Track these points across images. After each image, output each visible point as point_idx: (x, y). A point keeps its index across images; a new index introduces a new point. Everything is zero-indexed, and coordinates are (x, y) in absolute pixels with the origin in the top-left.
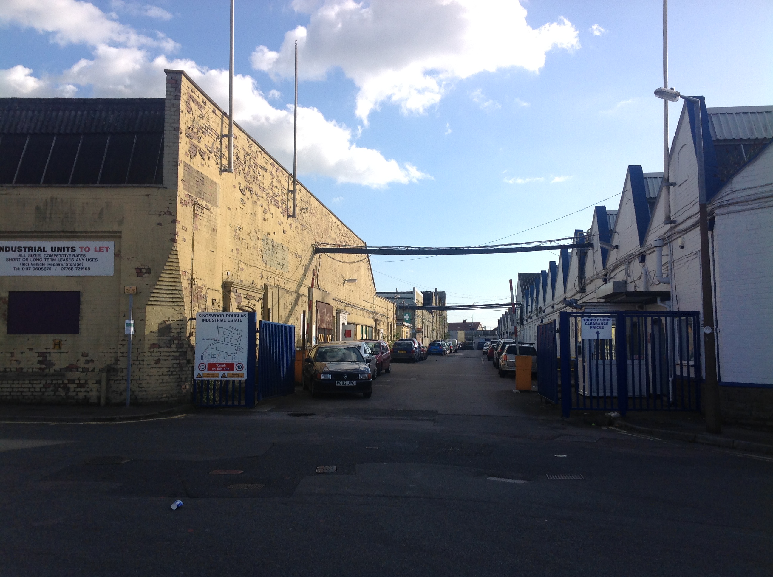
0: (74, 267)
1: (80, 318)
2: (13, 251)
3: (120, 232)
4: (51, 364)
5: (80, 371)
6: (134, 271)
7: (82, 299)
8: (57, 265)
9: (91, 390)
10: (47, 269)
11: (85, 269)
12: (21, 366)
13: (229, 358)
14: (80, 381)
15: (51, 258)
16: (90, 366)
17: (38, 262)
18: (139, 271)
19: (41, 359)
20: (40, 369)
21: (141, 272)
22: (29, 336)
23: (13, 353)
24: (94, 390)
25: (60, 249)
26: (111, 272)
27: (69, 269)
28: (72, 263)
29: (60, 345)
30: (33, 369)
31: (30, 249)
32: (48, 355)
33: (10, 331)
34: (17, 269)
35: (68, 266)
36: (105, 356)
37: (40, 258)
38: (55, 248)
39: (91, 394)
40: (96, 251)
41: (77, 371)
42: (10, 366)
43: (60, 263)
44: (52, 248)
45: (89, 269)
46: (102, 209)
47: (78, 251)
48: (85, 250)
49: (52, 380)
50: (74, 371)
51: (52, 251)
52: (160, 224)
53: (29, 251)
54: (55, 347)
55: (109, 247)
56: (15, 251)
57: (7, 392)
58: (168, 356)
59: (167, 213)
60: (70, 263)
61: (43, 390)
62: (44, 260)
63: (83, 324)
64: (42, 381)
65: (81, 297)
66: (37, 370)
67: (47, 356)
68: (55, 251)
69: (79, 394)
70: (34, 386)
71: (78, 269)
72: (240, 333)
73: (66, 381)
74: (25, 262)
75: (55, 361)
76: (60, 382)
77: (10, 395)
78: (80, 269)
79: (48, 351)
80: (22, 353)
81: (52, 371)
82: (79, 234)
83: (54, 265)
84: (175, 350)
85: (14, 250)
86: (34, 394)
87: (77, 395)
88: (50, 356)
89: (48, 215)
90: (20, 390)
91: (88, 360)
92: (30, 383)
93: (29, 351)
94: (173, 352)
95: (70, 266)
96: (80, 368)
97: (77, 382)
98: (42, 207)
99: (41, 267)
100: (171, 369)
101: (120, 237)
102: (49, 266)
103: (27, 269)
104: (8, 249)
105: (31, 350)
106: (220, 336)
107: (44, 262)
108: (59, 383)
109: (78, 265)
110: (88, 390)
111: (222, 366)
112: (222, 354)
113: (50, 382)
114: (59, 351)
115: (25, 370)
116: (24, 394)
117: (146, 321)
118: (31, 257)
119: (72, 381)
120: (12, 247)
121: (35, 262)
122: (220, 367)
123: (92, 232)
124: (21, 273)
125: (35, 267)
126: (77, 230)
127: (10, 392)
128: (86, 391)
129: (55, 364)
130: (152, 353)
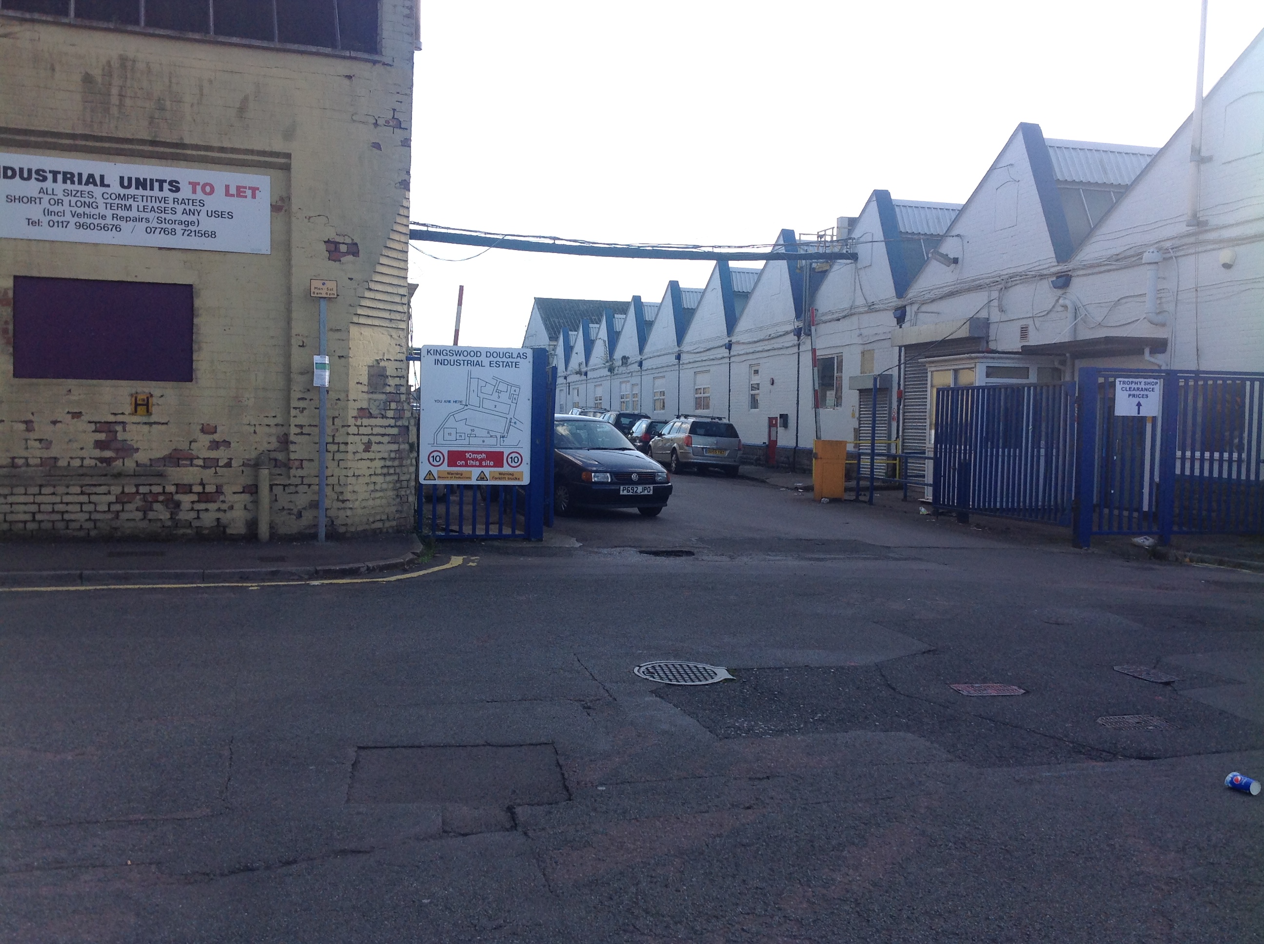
0: (179, 228)
1: (195, 347)
2: (22, 177)
3: (288, 156)
4: (126, 450)
5: (197, 466)
6: (323, 247)
7: (197, 303)
8: (135, 220)
9: (231, 508)
10: (110, 227)
11: (205, 234)
12: (54, 452)
13: (493, 441)
14: (204, 488)
15: (120, 202)
16: (222, 454)
17: (87, 210)
18: (333, 249)
19: (102, 436)
20: (102, 460)
21: (337, 249)
22: (71, 383)
23: (32, 422)
24: (236, 506)
25: (141, 184)
26: (265, 247)
27: (164, 230)
28: (173, 217)
29: (147, 405)
30: (82, 459)
31: (68, 177)
32: (119, 428)
33: (18, 373)
34: (34, 223)
35: (163, 225)
36: (255, 432)
37: (93, 200)
38: (130, 179)
39: (229, 515)
40: (228, 194)
41: (191, 465)
42: (25, 454)
43: (143, 215)
44: (122, 178)
45: (213, 235)
46: (245, 100)
47: (185, 192)
48: (203, 190)
49: (137, 486)
50: (185, 466)
51: (122, 185)
52: (377, 146)
53: (64, 182)
54: (136, 411)
55: (258, 189)
56: (29, 178)
57: (25, 512)
58: (383, 435)
59: (391, 123)
60: (168, 217)
61: (117, 507)
62: (102, 206)
63: (202, 361)
64: (112, 488)
65: (195, 299)
66: (93, 462)
67: (117, 432)
68: (129, 186)
69: (203, 515)
70: (94, 498)
71: (186, 233)
72: (515, 391)
73: (171, 489)
74: (56, 208)
75: (137, 441)
76: (157, 489)
77: (34, 520)
78: (193, 234)
79: (120, 418)
80: (54, 423)
81: (130, 464)
82: (189, 152)
83: (127, 219)
84: (392, 422)
85: (25, 175)
86: (95, 516)
87: (198, 518)
88: (124, 430)
89: (115, 100)
90: (57, 508)
91: (217, 440)
92: (82, 493)
93: (73, 418)
94: (389, 426)
95: (167, 226)
96: (198, 458)
97: (197, 489)
98: (99, 79)
99: (96, 222)
100: (389, 463)
101: (287, 168)
102: (115, 222)
103: (60, 224)
104: (10, 173)
105: (77, 415)
106: (473, 396)
107: (102, 210)
108: (154, 491)
109: (188, 224)
110: (224, 506)
111: (479, 457)
112: (477, 432)
113: (134, 490)
114: (145, 419)
115: (62, 463)
116: (66, 516)
117: (350, 359)
118: (69, 198)
119: (187, 489)
120: (21, 170)
121: (80, 210)
122: (473, 460)
123: (222, 149)
124: (45, 233)
125: (82, 220)
126: (187, 141)
127: (34, 514)
128: (219, 510)
129: (137, 450)
130: (360, 428)
